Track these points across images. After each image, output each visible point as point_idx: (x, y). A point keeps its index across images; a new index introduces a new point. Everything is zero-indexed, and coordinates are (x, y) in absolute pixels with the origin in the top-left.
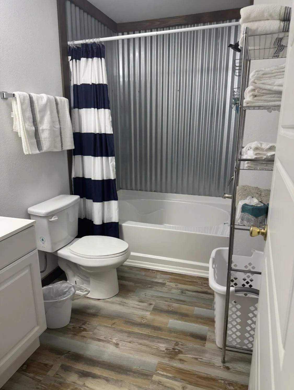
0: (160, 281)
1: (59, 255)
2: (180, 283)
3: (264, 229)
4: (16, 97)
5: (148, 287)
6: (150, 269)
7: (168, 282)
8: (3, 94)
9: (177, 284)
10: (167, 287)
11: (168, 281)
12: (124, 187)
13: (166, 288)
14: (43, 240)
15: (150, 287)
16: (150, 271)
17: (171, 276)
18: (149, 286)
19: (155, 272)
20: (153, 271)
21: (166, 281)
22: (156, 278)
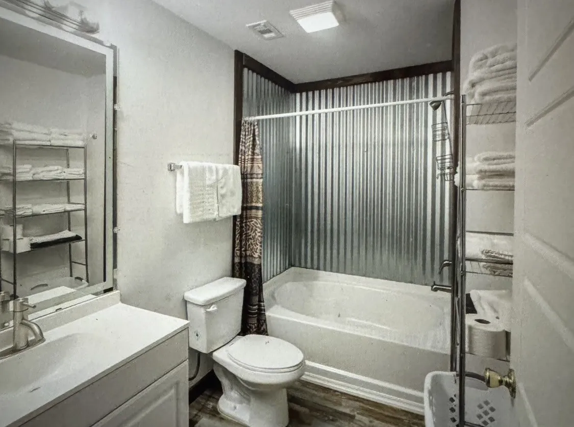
0: (347, 411)
1: (214, 359)
2: (377, 419)
3: (510, 378)
4: (183, 169)
5: (329, 419)
6: (331, 389)
7: (358, 414)
8: (171, 165)
9: (371, 419)
10: (358, 423)
11: (358, 411)
12: (297, 264)
13: (356, 424)
14: (197, 335)
15: (333, 420)
16: (332, 391)
17: (362, 404)
18: (331, 418)
19: (338, 395)
20: (337, 393)
21: (356, 413)
22: (341, 405)
